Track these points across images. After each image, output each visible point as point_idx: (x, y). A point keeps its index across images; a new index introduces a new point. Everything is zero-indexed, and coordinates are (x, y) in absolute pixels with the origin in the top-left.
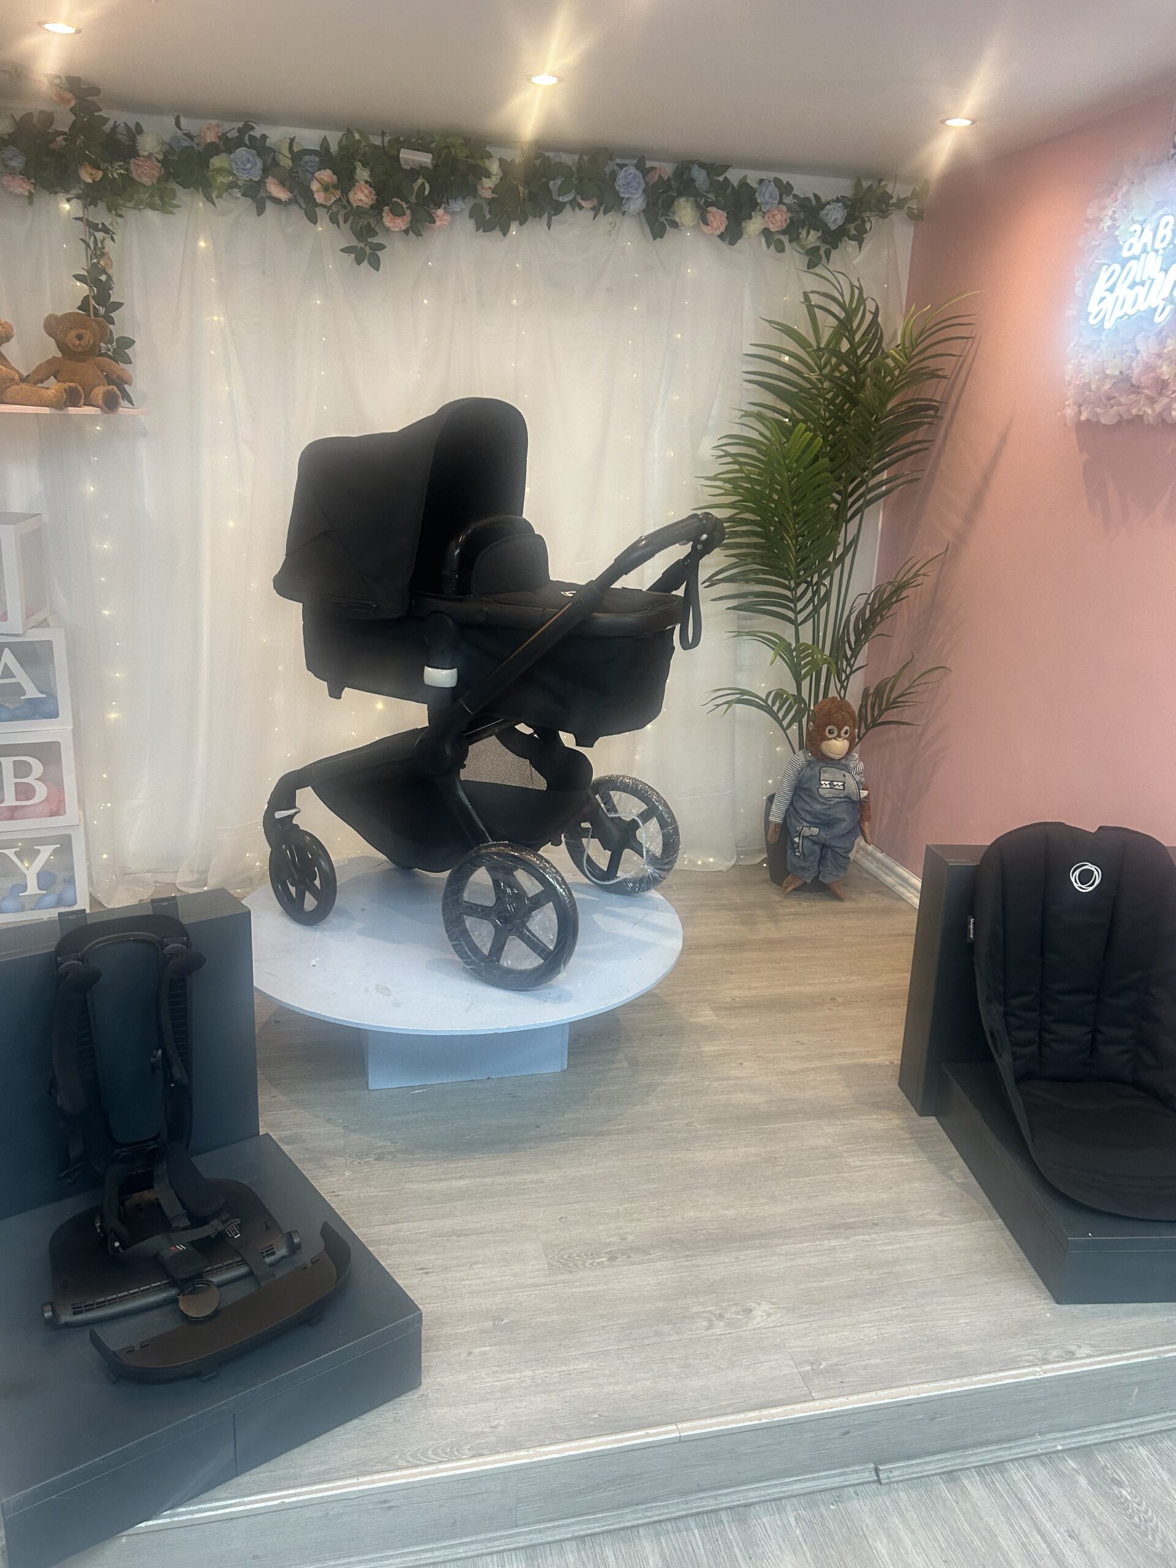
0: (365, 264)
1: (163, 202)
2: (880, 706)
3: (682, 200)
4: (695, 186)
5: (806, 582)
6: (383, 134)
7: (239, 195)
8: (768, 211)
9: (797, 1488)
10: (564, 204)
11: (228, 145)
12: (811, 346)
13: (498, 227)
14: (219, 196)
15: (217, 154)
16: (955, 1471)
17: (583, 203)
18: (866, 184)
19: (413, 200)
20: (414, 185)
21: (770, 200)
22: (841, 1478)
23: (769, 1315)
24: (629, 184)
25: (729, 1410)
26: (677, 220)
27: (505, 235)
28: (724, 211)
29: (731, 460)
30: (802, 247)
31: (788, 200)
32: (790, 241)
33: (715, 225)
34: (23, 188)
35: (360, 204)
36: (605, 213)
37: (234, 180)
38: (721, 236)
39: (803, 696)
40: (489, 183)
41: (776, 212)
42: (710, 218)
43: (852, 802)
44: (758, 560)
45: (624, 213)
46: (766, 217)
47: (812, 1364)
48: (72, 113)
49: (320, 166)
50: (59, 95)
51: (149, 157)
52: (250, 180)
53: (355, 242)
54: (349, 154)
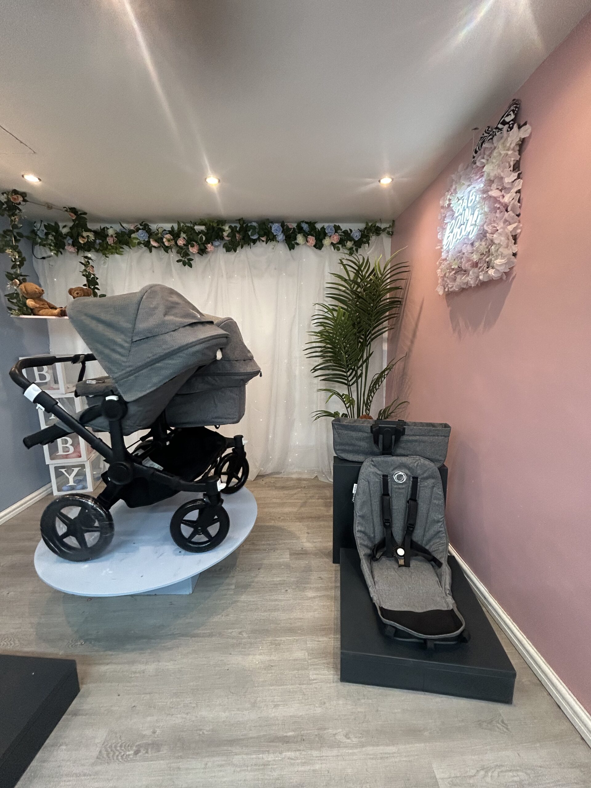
0: (187, 266)
3: (299, 235)
4: (304, 230)
5: (351, 369)
6: (190, 222)
7: (143, 246)
8: (331, 235)
10: (255, 240)
11: (138, 230)
12: (346, 280)
13: (233, 250)
14: (133, 246)
15: (134, 233)
17: (262, 239)
18: (370, 224)
20: (199, 237)
21: (331, 231)
24: (277, 230)
26: (298, 242)
27: (235, 252)
28: (314, 237)
29: (319, 325)
30: (346, 248)
31: (339, 231)
32: (342, 247)
33: (311, 242)
34: (73, 250)
35: (181, 245)
36: (270, 242)
37: (140, 241)
38: (315, 246)
40: (226, 234)
41: (334, 236)
42: (309, 239)
44: (333, 362)
45: (277, 241)
46: (331, 238)
48: (73, 220)
49: (167, 234)
50: (70, 215)
51: (112, 236)
52: (144, 240)
53: (181, 258)
54: (180, 230)
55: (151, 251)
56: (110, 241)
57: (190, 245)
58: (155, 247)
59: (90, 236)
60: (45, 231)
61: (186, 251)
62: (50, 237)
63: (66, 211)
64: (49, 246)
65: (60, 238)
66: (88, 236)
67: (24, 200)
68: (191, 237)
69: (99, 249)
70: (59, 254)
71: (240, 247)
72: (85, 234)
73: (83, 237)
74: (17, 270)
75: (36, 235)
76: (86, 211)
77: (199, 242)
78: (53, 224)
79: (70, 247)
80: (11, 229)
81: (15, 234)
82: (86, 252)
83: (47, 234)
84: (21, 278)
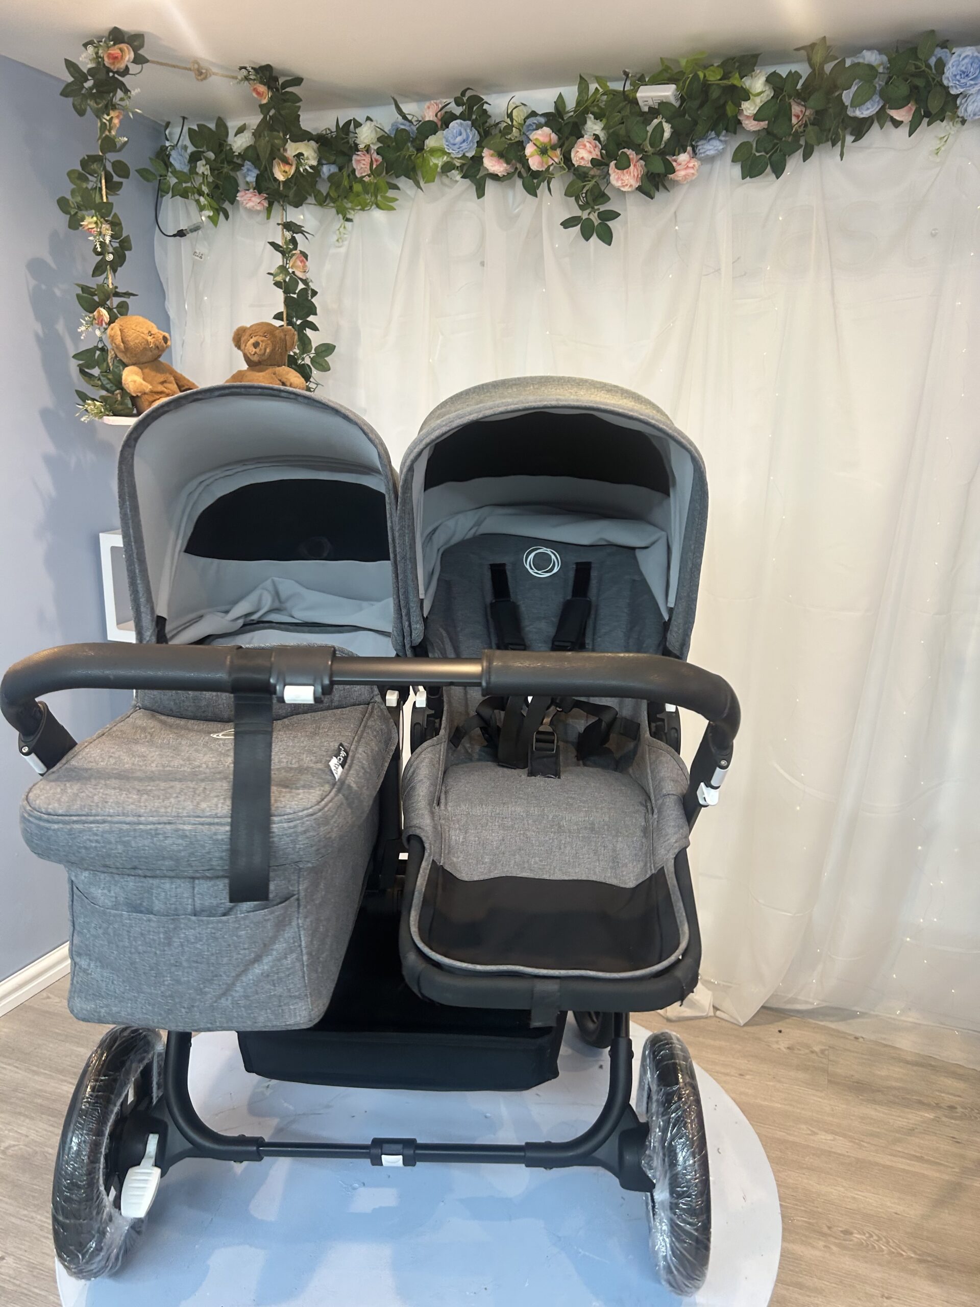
0: (594, 239)
7: (458, 177)
10: (867, 122)
13: (770, 168)
14: (431, 182)
15: (434, 133)
20: (648, 128)
27: (778, 178)
35: (583, 162)
36: (929, 124)
37: (449, 159)
40: (749, 108)
45: (961, 120)
48: (264, 108)
49: (539, 127)
50: (255, 90)
51: (368, 149)
52: (464, 156)
53: (578, 212)
54: (584, 108)
55: (481, 193)
56: (361, 165)
57: (613, 164)
59: (306, 154)
60: (191, 149)
61: (597, 185)
62: (202, 168)
63: (246, 78)
64: (197, 196)
65: (226, 169)
66: (299, 156)
67: (139, 60)
68: (622, 132)
69: (328, 194)
70: (222, 216)
71: (799, 153)
72: (292, 149)
73: (286, 161)
74: (107, 278)
75: (167, 165)
76: (300, 73)
77: (649, 148)
78: (212, 126)
79: (249, 194)
80: (101, 154)
81: (109, 168)
82: (290, 210)
83: (194, 158)
84: (116, 301)
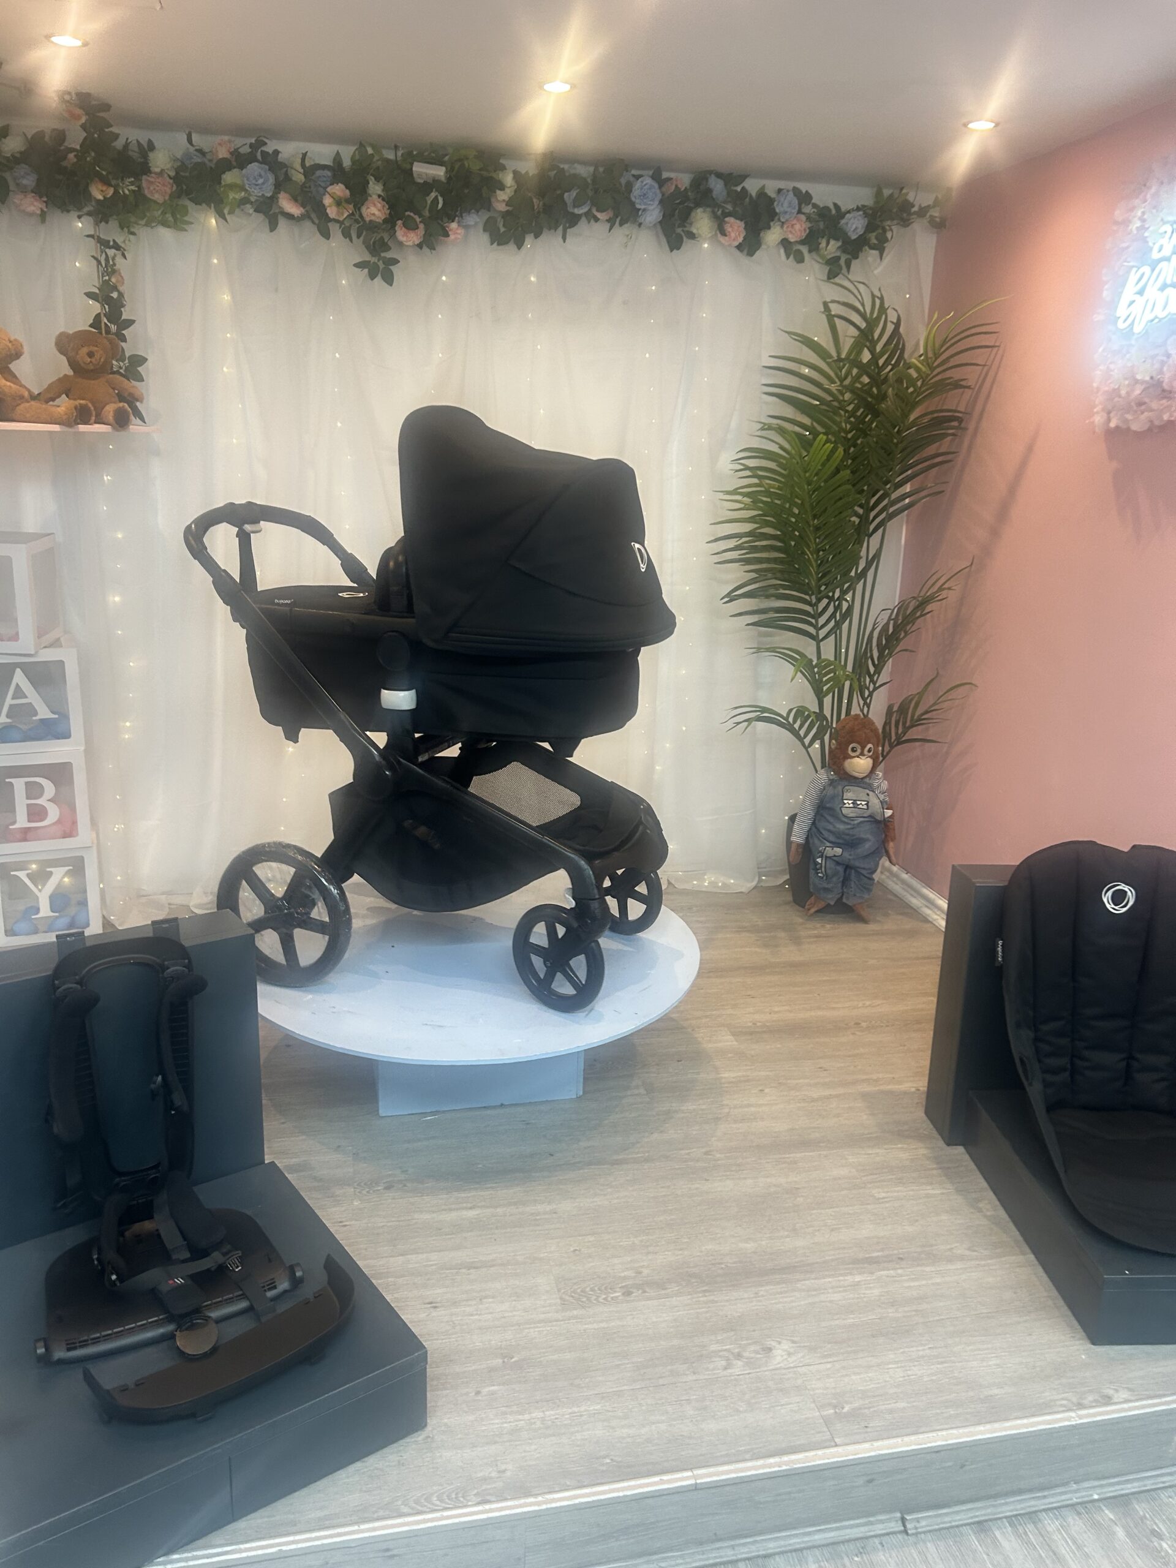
0: (379, 279)
1: (175, 218)
2: (904, 723)
3: (699, 210)
4: (712, 197)
5: (828, 597)
6: (396, 147)
7: (251, 211)
8: (787, 220)
9: (818, 1538)
10: (579, 217)
11: (240, 161)
12: (831, 357)
13: (512, 240)
14: (231, 212)
15: (230, 170)
16: (986, 1521)
17: (599, 215)
18: (886, 192)
19: (427, 213)
20: (427, 198)
21: (789, 210)
22: (866, 1528)
23: (789, 1354)
24: (645, 195)
25: (748, 1456)
26: (695, 231)
27: (519, 248)
28: (741, 220)
29: (750, 474)
30: (822, 257)
31: (808, 209)
32: (810, 251)
33: (733, 235)
34: (34, 206)
35: (373, 218)
36: (621, 225)
37: (246, 195)
38: (739, 247)
39: (825, 713)
40: (503, 196)
41: (795, 222)
42: (728, 228)
43: (877, 822)
44: (779, 575)
45: (640, 225)
46: (785, 226)
47: (835, 1407)
49: (333, 181)
50: (70, 112)
51: (161, 173)
52: (260, 195)
53: (367, 257)
54: (362, 169)
55: (273, 226)
56: (158, 190)
57: (399, 222)
58: (290, 216)
61: (384, 238)
73: (105, 182)
77: (429, 215)
79: (27, 196)
